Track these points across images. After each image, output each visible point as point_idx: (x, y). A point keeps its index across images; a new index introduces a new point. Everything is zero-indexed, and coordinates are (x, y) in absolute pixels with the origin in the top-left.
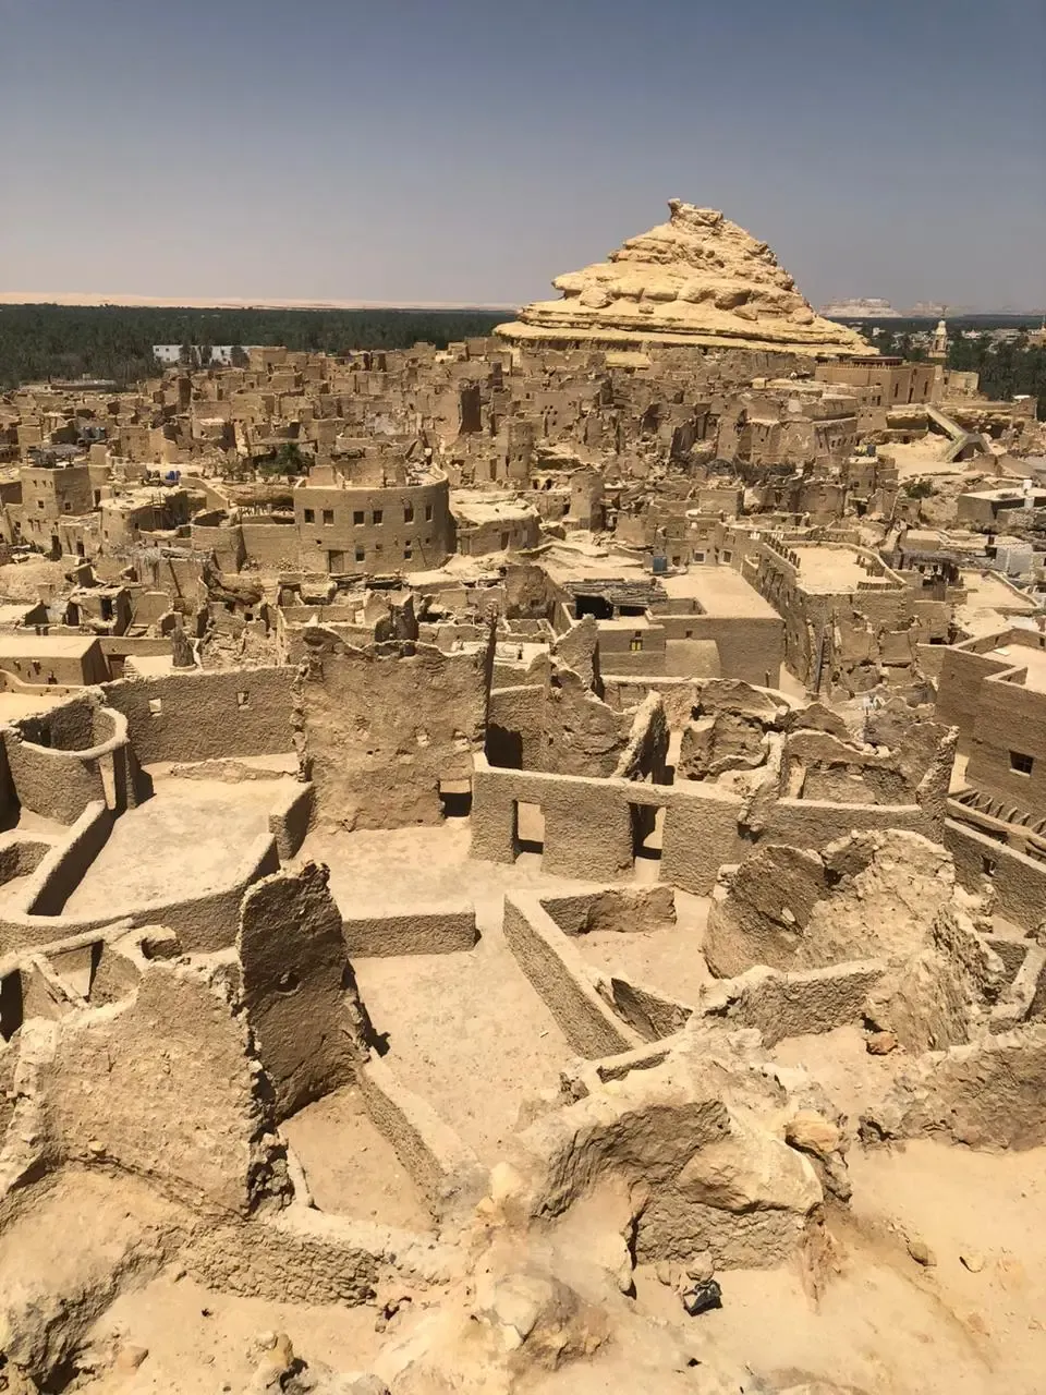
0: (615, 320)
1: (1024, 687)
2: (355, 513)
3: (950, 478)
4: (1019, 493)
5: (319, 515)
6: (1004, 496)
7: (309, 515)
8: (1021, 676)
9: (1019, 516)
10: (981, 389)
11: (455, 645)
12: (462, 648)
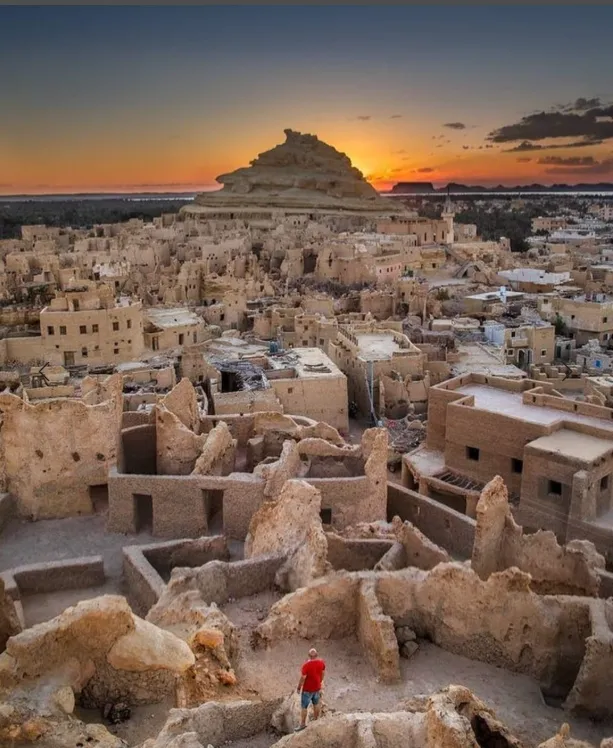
0: (256, 201)
1: (473, 408)
2: (81, 327)
3: (460, 288)
4: (498, 294)
5: (57, 331)
6: (489, 297)
7: (51, 331)
8: (471, 401)
9: (498, 308)
10: (479, 233)
11: (140, 406)
12: (144, 408)
